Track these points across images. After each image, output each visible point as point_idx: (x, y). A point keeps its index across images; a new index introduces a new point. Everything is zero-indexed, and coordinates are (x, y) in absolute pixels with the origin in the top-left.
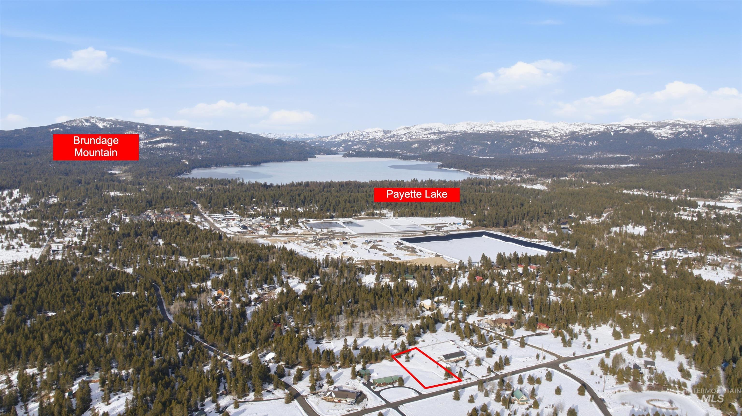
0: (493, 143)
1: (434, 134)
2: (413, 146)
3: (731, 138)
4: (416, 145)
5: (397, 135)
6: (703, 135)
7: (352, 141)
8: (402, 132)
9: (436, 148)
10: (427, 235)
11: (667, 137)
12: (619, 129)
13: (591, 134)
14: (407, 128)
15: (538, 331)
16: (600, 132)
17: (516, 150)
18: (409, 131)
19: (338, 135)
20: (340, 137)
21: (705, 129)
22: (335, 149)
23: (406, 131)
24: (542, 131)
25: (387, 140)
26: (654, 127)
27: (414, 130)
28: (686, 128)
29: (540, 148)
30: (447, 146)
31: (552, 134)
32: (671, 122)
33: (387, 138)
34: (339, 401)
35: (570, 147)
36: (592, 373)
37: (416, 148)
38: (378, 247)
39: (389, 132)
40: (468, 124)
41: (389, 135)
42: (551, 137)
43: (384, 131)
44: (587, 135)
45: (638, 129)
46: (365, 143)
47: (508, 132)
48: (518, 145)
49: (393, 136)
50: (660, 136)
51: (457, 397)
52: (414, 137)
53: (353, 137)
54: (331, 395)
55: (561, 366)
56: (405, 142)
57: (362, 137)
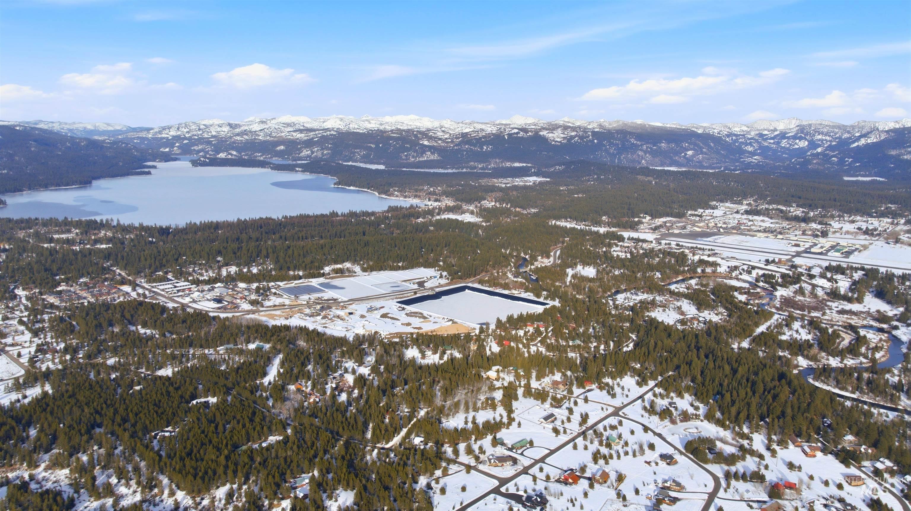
0: (377, 146)
1: (301, 131)
2: (278, 148)
3: (618, 145)
4: (282, 147)
5: (251, 132)
6: (594, 140)
7: (190, 139)
8: (256, 127)
9: (309, 152)
10: (418, 295)
11: (560, 142)
12: (513, 131)
13: (484, 137)
14: (263, 122)
15: (587, 388)
16: (493, 134)
17: (406, 156)
18: (267, 126)
19: (164, 129)
20: (167, 131)
21: (594, 133)
22: (167, 150)
23: (262, 126)
24: (429, 130)
25: (238, 138)
26: (547, 129)
27: (272, 124)
28: (577, 131)
29: (431, 153)
30: (322, 149)
31: (440, 134)
32: (561, 123)
33: (238, 135)
34: (502, 465)
35: (465, 153)
36: (642, 416)
37: (281, 151)
38: (389, 315)
39: (237, 126)
40: (341, 120)
41: (238, 130)
42: (440, 139)
43: (230, 125)
44: (480, 138)
45: (531, 131)
46: (208, 142)
47: (392, 131)
48: (408, 150)
49: (245, 133)
50: (554, 141)
51: (575, 447)
52: (274, 134)
53: (188, 132)
54: (494, 462)
55: (620, 413)
56: (265, 142)
57: (201, 132)
